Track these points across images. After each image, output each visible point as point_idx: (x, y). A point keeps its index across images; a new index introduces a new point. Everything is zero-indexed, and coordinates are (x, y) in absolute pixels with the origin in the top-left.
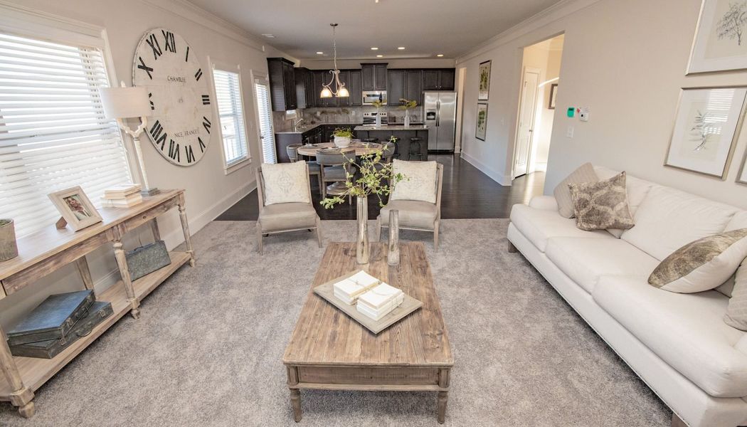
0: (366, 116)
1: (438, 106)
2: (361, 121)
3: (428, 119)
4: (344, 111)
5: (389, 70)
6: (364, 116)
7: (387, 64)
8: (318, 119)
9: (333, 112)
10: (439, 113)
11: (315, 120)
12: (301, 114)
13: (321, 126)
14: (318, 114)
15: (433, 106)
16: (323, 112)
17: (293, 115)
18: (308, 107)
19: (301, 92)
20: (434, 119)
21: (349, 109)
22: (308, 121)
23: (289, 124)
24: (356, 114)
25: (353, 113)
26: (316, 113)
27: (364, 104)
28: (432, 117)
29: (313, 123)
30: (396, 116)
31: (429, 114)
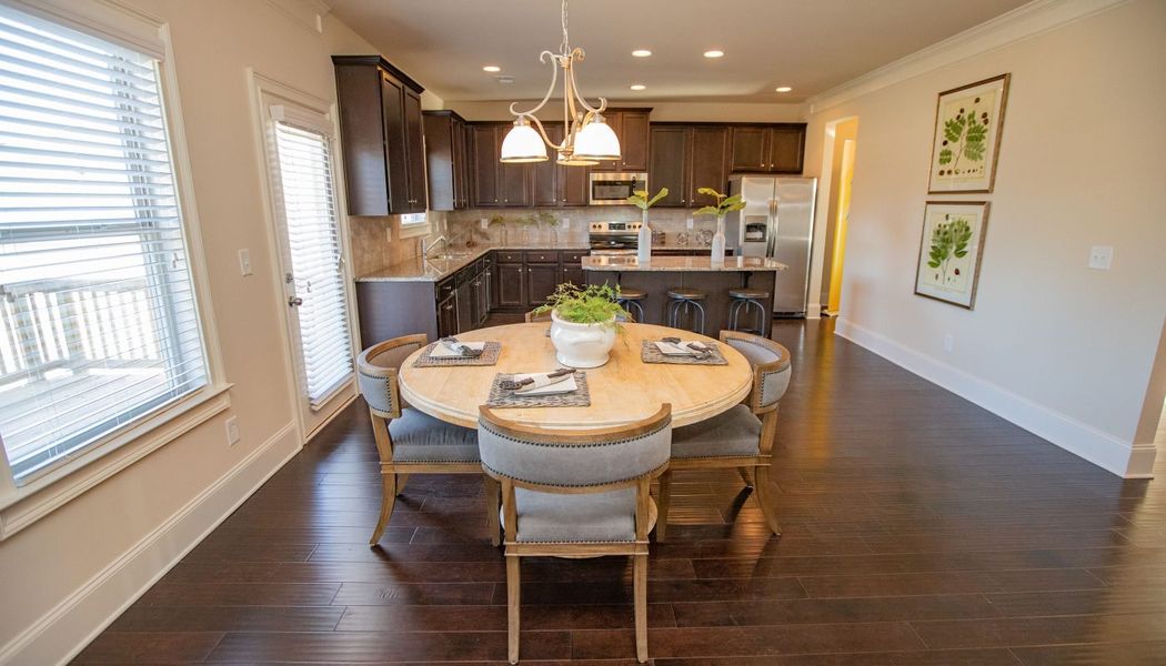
0: (597, 230)
1: (774, 210)
2: (585, 243)
3: (747, 240)
4: (543, 217)
5: (652, 123)
6: (592, 230)
7: (651, 109)
8: (484, 235)
9: (519, 221)
10: (773, 225)
11: (476, 238)
12: (442, 225)
13: (491, 255)
14: (484, 224)
15: (760, 209)
16: (494, 221)
17: (420, 226)
18: (459, 207)
19: (441, 171)
20: (763, 240)
21: (556, 214)
22: (460, 242)
23: (406, 251)
24: (572, 226)
25: (566, 224)
26: (478, 222)
27: (592, 202)
28: (758, 235)
29: (470, 244)
30: (665, 231)
31: (749, 228)
